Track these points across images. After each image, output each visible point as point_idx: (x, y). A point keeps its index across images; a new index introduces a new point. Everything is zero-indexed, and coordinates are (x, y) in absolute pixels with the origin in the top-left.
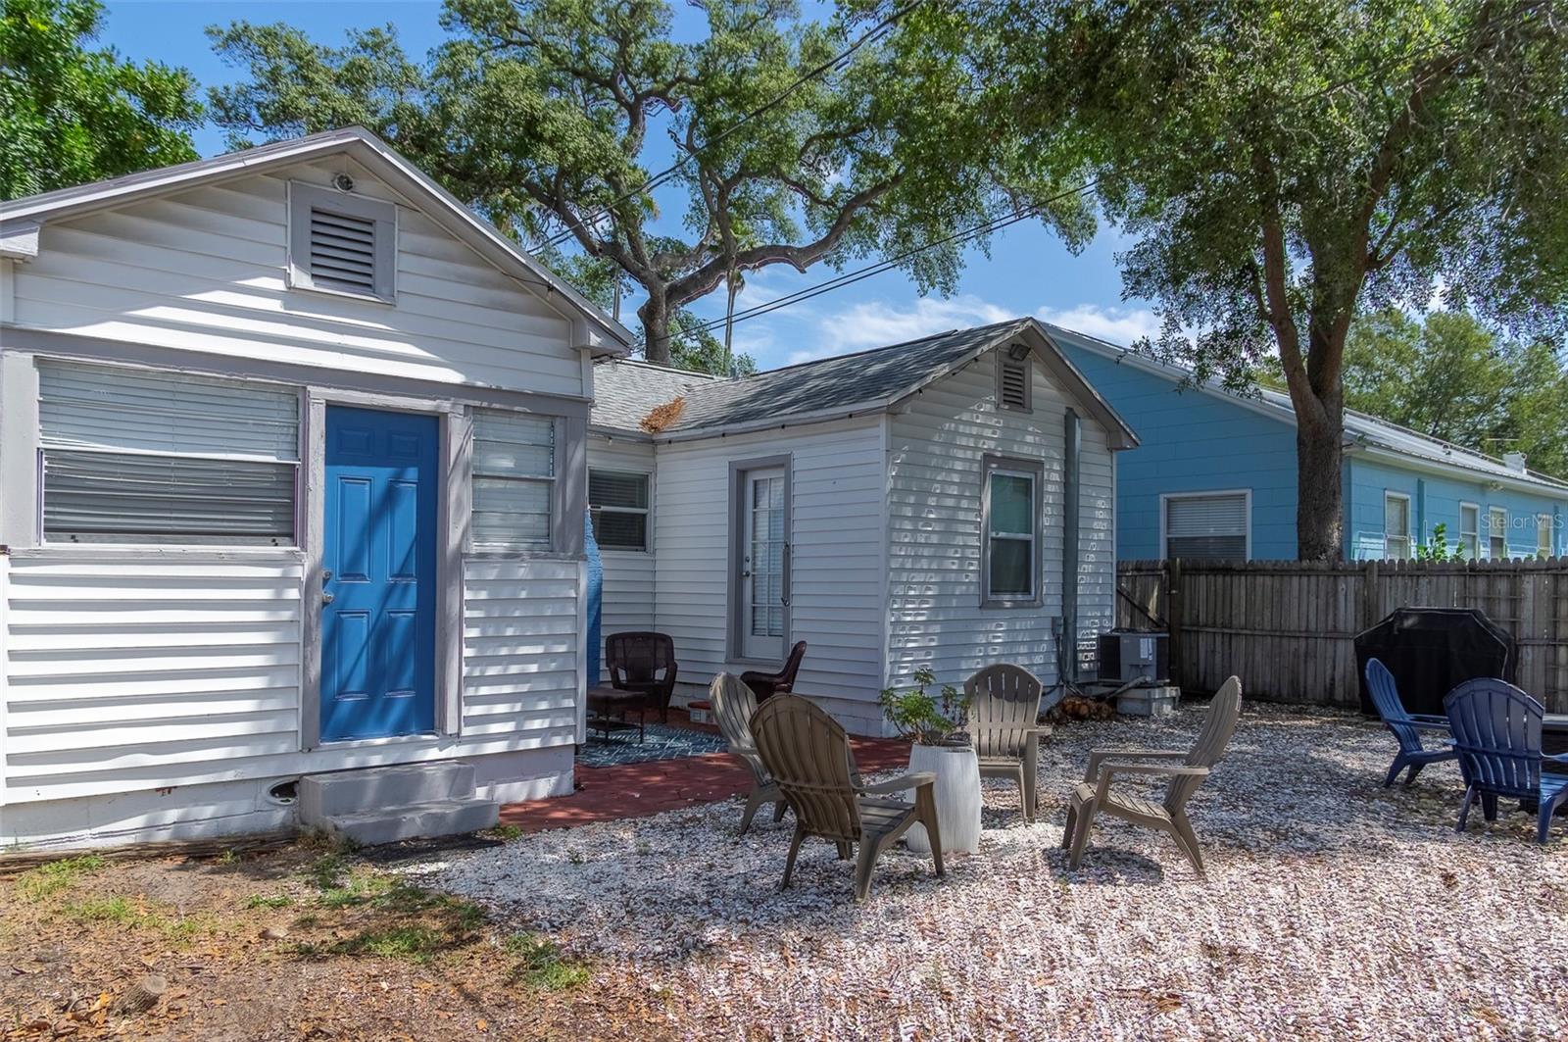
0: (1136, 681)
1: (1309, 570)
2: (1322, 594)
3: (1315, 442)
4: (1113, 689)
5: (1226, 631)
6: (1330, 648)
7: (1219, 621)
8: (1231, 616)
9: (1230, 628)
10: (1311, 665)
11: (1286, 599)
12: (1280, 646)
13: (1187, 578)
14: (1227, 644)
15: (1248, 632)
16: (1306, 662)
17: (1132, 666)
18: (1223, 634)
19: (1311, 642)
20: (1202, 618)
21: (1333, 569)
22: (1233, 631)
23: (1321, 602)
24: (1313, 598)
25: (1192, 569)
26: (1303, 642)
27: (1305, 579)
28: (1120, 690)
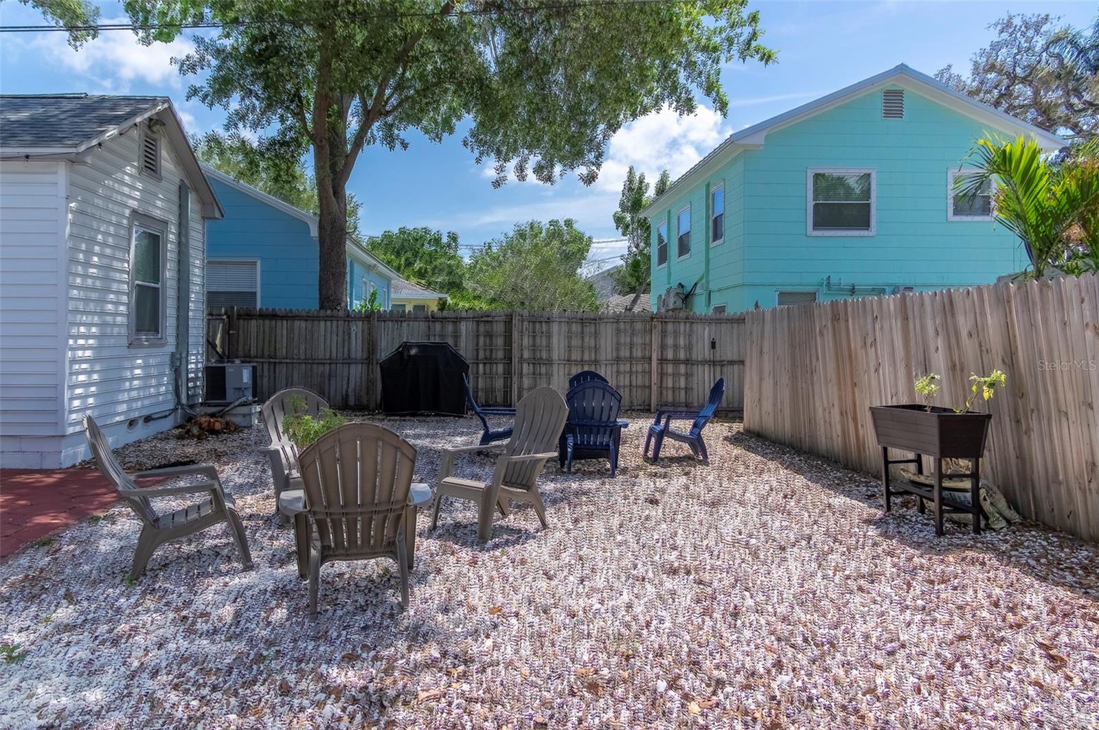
0: (240, 401)
1: (332, 316)
2: (341, 333)
3: (332, 228)
4: (221, 408)
5: (273, 360)
6: (346, 370)
7: (266, 353)
8: (275, 349)
9: (275, 358)
10: (333, 382)
11: (316, 336)
12: (311, 370)
13: (241, 321)
14: (272, 370)
15: (288, 361)
16: (329, 380)
17: (236, 389)
18: (269, 362)
19: (333, 366)
20: (253, 353)
21: (348, 316)
22: (277, 361)
23: (340, 340)
24: (334, 336)
25: (245, 315)
26: (327, 367)
27: (329, 323)
28: (227, 409)
